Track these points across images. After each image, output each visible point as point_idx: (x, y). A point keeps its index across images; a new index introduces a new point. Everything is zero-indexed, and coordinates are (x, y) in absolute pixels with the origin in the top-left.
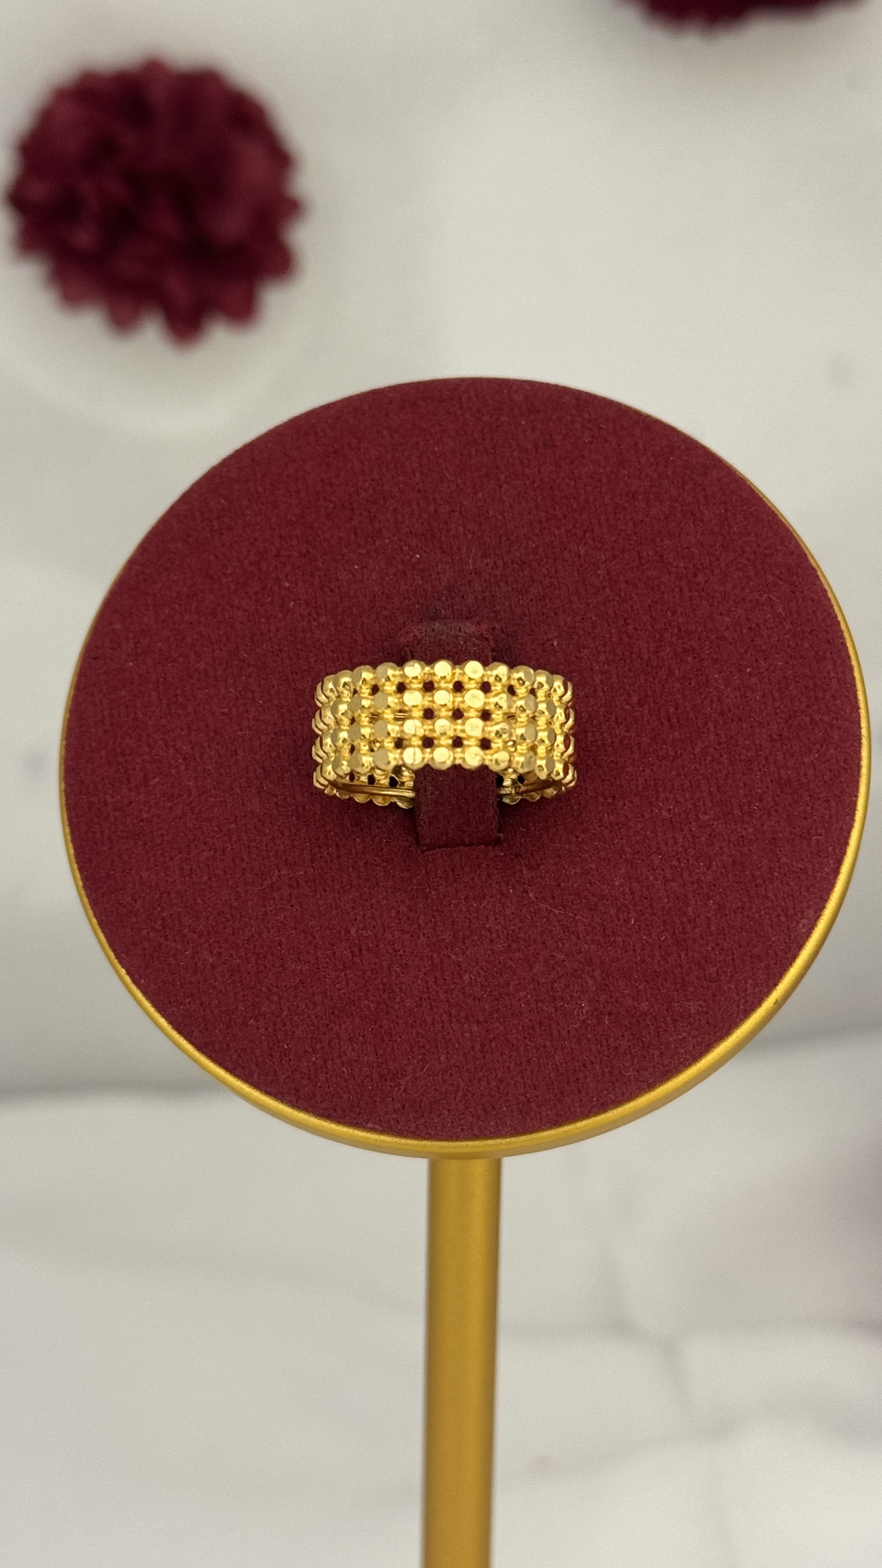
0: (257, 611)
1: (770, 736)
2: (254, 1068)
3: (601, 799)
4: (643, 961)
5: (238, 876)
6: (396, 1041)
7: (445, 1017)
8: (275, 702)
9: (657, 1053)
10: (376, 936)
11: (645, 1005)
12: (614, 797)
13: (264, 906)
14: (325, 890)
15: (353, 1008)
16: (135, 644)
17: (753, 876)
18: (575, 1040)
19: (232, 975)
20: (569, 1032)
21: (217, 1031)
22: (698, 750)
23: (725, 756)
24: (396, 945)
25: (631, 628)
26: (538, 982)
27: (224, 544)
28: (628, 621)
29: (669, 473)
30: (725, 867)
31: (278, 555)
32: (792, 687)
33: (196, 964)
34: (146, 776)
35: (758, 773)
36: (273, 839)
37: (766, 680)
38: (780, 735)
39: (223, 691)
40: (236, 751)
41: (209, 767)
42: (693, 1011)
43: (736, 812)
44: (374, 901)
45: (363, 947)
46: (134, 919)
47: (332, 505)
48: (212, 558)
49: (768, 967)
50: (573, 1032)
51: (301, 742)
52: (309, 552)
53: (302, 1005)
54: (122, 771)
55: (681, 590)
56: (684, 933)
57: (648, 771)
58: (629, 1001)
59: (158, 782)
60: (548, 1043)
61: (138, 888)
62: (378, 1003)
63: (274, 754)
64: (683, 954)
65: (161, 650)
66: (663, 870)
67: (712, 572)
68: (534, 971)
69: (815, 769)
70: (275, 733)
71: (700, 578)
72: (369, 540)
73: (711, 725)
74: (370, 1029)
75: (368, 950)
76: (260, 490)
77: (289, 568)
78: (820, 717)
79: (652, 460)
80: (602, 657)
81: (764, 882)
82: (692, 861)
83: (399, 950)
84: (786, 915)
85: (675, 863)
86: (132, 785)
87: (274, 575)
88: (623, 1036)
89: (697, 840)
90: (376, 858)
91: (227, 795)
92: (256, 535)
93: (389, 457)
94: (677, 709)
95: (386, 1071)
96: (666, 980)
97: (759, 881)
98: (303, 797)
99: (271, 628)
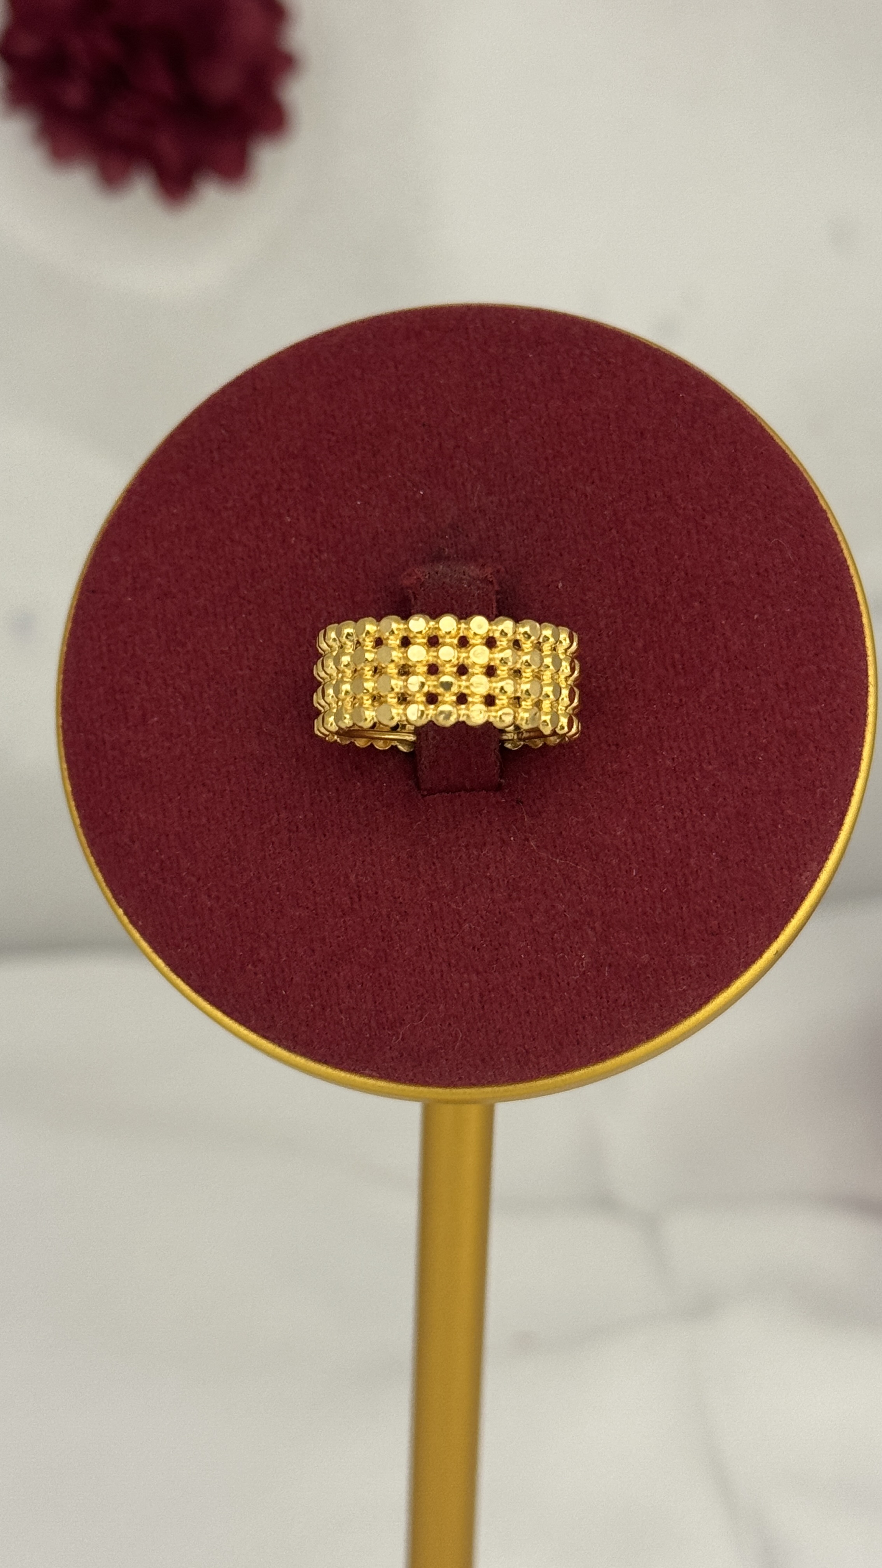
0: (258, 546)
1: (777, 685)
2: (251, 1012)
3: (604, 746)
4: (645, 913)
5: (238, 818)
6: (395, 989)
7: (445, 967)
8: (276, 640)
9: (656, 1005)
10: (375, 883)
11: (645, 958)
12: (617, 745)
13: (263, 850)
14: (325, 835)
15: (352, 956)
16: (134, 578)
17: (756, 828)
18: (575, 991)
19: (230, 919)
20: (568, 984)
21: (215, 975)
22: (703, 698)
23: (730, 704)
24: (396, 892)
25: (637, 570)
26: (538, 932)
27: (224, 477)
28: (635, 564)
29: (679, 411)
30: (728, 819)
31: (279, 489)
32: (798, 636)
33: (194, 907)
34: (144, 715)
35: (764, 723)
36: (272, 782)
37: (773, 627)
38: (787, 684)
39: (223, 628)
40: (235, 690)
41: (208, 707)
42: (694, 964)
43: (742, 762)
44: (373, 847)
45: (362, 893)
46: (131, 861)
47: (334, 438)
48: (213, 491)
49: (770, 920)
50: (573, 983)
51: (301, 683)
52: (310, 486)
53: (301, 951)
54: (120, 708)
55: (689, 532)
56: (686, 884)
57: (652, 719)
58: (630, 953)
59: (157, 722)
60: (547, 995)
61: (136, 829)
62: (377, 951)
63: (274, 695)
64: (685, 906)
65: (160, 585)
66: (665, 820)
67: (720, 514)
68: (534, 920)
69: (821, 719)
70: (276, 673)
71: (708, 521)
72: (372, 475)
73: (717, 674)
74: (369, 977)
75: (368, 897)
76: (262, 421)
77: (290, 502)
78: (827, 665)
79: (662, 396)
80: (607, 601)
81: (768, 834)
82: (695, 812)
83: (399, 897)
84: (789, 868)
85: (678, 814)
86: (130, 724)
87: (274, 510)
88: (623, 988)
89: (700, 790)
90: (376, 803)
91: (226, 736)
92: (258, 468)
93: (394, 389)
94: (682, 656)
95: (384, 1020)
96: (667, 933)
97: (763, 833)
98: (303, 738)
99: (272, 564)
